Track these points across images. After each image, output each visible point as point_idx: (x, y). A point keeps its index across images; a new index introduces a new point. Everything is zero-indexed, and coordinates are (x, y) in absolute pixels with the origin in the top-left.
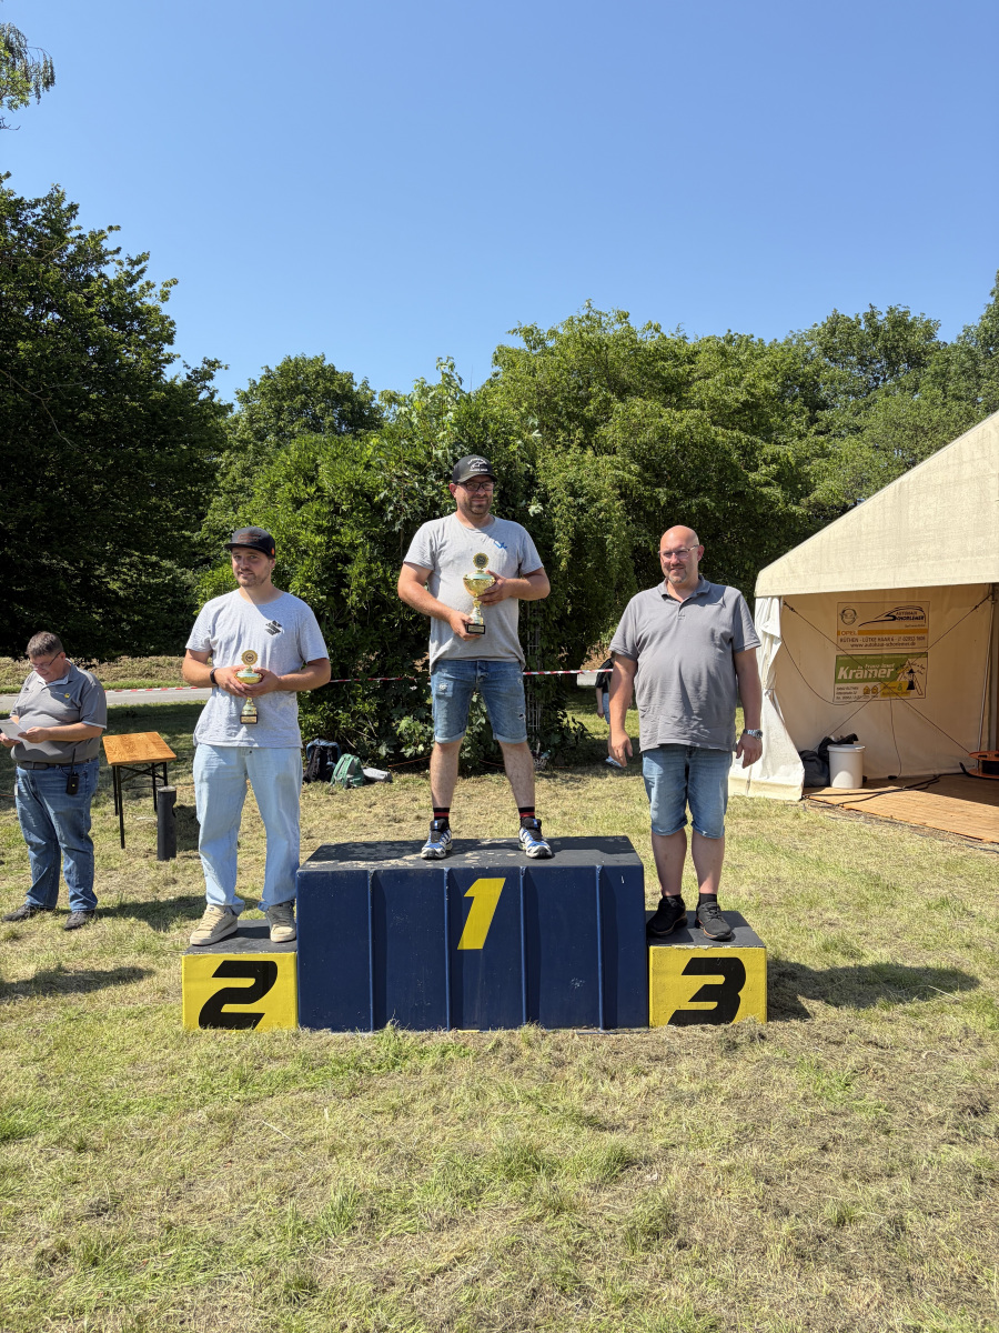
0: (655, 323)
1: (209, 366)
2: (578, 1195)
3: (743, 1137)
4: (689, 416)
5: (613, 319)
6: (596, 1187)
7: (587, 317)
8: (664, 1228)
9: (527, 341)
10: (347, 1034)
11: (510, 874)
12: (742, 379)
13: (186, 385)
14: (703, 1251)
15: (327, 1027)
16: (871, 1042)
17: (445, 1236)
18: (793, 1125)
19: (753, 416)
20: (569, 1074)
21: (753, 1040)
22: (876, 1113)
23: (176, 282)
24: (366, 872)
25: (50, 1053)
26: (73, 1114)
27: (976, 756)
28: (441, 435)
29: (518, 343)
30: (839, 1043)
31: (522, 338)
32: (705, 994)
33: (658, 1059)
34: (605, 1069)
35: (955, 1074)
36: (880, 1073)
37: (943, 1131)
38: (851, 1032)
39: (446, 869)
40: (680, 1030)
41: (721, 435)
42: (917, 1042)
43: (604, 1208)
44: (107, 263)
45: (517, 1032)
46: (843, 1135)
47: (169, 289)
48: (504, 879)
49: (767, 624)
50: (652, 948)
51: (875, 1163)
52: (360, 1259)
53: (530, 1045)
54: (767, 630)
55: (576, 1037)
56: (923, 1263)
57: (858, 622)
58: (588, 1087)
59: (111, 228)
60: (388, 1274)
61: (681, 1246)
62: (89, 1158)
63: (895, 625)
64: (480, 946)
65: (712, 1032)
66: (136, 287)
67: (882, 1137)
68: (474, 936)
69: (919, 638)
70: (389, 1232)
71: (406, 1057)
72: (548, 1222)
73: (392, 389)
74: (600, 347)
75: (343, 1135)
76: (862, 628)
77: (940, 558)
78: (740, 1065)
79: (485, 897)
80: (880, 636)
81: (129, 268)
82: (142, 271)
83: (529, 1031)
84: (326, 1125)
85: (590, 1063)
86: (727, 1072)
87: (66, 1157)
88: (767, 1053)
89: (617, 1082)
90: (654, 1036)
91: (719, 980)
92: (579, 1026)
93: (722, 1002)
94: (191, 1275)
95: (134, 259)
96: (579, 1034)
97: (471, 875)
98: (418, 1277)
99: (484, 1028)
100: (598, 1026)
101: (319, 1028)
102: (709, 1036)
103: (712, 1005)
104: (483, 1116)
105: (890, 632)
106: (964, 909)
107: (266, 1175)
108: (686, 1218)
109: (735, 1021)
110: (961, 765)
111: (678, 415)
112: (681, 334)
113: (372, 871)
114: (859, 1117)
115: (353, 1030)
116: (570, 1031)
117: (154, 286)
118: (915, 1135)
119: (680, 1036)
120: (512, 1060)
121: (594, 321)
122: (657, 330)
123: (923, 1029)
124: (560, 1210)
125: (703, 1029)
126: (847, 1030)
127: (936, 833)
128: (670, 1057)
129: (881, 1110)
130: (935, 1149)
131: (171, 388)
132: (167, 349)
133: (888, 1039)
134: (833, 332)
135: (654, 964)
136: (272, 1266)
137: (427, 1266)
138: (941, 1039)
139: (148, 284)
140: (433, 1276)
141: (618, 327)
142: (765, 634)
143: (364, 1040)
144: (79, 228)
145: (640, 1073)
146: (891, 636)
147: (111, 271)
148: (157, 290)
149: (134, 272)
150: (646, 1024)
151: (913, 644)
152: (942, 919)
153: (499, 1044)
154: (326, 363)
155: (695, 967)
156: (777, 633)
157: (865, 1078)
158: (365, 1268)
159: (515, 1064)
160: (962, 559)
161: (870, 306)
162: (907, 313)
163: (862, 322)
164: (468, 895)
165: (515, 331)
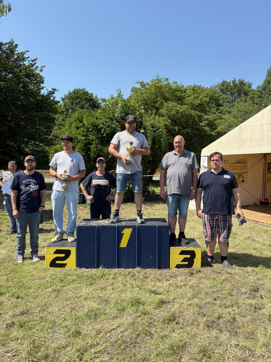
0: (175, 81)
1: (54, 90)
2: (150, 310)
3: (194, 297)
4: (184, 107)
5: (164, 80)
6: (155, 309)
7: (157, 79)
8: (172, 319)
9: (141, 86)
10: (89, 269)
11: (134, 227)
12: (199, 97)
13: (47, 95)
14: (183, 325)
15: (84, 267)
16: (228, 273)
17: (115, 320)
18: (207, 294)
19: (201, 107)
20: (148, 280)
21: (197, 272)
22: (229, 291)
23: (44, 66)
24: (95, 226)
25: (10, 273)
26: (16, 289)
27: (259, 200)
28: (117, 110)
29: (138, 86)
30: (220, 273)
31: (140, 85)
32: (185, 260)
33: (172, 277)
34: (158, 279)
35: (250, 281)
36: (230, 281)
37: (246, 296)
38: (223, 270)
39: (117, 226)
40: (178, 269)
41: (193, 113)
42: (240, 273)
43: (157, 314)
44: (26, 61)
45: (135, 269)
46: (220, 296)
47: (42, 68)
48: (132, 229)
49: (204, 163)
50: (171, 248)
51: (228, 303)
52: (92, 326)
53: (138, 272)
54: (204, 165)
55: (151, 271)
56: (240, 329)
57: (229, 163)
58: (153, 284)
59: (27, 51)
60: (100, 330)
61: (177, 323)
62: (20, 300)
63: (239, 165)
64: (126, 247)
65: (187, 270)
66: (33, 68)
67: (230, 297)
68: (124, 243)
69: (245, 168)
70: (100, 319)
71: (105, 275)
72: (142, 317)
73: (104, 98)
74: (160, 88)
75: (88, 295)
76: (229, 165)
78: (194, 278)
79: (127, 233)
80: (234, 167)
81: (32, 62)
82: (35, 63)
83: (138, 269)
84: (84, 292)
85: (154, 278)
86: (190, 280)
87: (14, 300)
88: (201, 275)
89: (161, 282)
90: (171, 271)
91: (189, 256)
92: (152, 268)
93: (189, 262)
94: (47, 330)
95: (33, 60)
96: (151, 270)
97: (123, 228)
98: (108, 331)
99: (126, 268)
100: (156, 268)
101: (82, 268)
102: (186, 271)
103: (187, 263)
104: (125, 291)
105: (237, 166)
106: (254, 240)
107: (67, 305)
108: (178, 317)
109: (193, 267)
110: (255, 202)
111: (181, 107)
112: (182, 85)
113: (97, 226)
114: (224, 292)
115: (91, 268)
116: (149, 269)
117: (38, 67)
118: (239, 296)
119: (178, 271)
120: (133, 276)
121: (159, 81)
122: (176, 83)
123: (242, 270)
124: (145, 314)
125: (184, 269)
126: (222, 270)
128: (175, 276)
129: (230, 290)
130: (244, 300)
131: (43, 96)
132: (42, 85)
133: (233, 272)
134: (223, 86)
135: (172, 252)
136: (69, 327)
137: (110, 328)
138: (247, 272)
139: (37, 67)
140: (112, 331)
141: (165, 82)
143: (94, 271)
144: (17, 51)
145: (167, 280)
146: (237, 167)
147: (26, 63)
148: (39, 69)
149: (33, 64)
150: (169, 268)
151: (244, 170)
152: (248, 242)
153: (130, 272)
154: (86, 91)
155: (182, 253)
156: (206, 166)
157: (226, 282)
158: (94, 328)
159: (134, 278)
160: (256, 147)
161: (234, 78)
162: (244, 81)
163: (231, 83)
164: (122, 233)
165: (138, 82)
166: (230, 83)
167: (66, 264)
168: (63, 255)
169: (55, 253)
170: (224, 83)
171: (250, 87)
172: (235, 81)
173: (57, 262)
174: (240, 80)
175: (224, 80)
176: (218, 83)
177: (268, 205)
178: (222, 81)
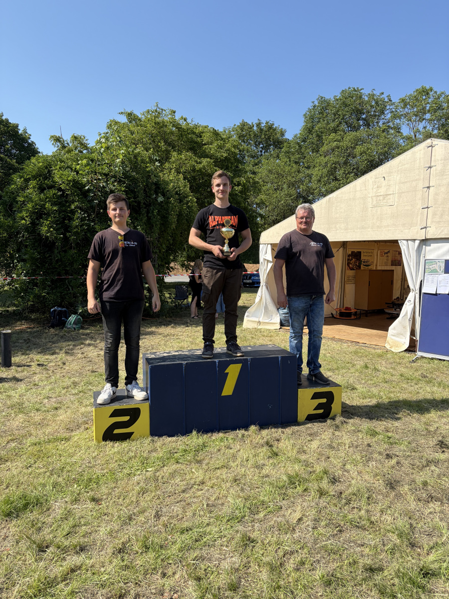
0: (184, 117)
4: (205, 161)
5: (168, 113)
7: (156, 111)
9: (128, 119)
10: (176, 438)
11: (243, 362)
15: (165, 435)
27: (337, 310)
28: (118, 160)
29: (123, 119)
31: (125, 117)
32: (319, 407)
39: (217, 361)
45: (249, 429)
48: (241, 365)
49: (266, 255)
50: (299, 390)
54: (265, 258)
64: (231, 394)
68: (228, 389)
74: (161, 125)
77: (346, 230)
83: (253, 428)
91: (324, 400)
93: (325, 410)
97: (227, 364)
99: (233, 430)
100: (278, 424)
103: (321, 411)
109: (330, 417)
110: (332, 314)
112: (193, 123)
113: (184, 363)
121: (158, 113)
122: (185, 120)
125: (320, 421)
127: (340, 340)
134: (242, 129)
135: (300, 396)
141: (169, 117)
142: (265, 260)
150: (297, 421)
153: (244, 435)
155: (316, 396)
156: (271, 259)
160: (356, 230)
161: (259, 120)
162: (273, 124)
163: (255, 126)
164: (226, 372)
165: (122, 113)
166: (253, 126)
167: (132, 433)
168: (126, 418)
169: (112, 416)
170: (243, 125)
171: (283, 134)
172: (260, 124)
173: (116, 431)
174: (267, 123)
175: (243, 120)
176: (235, 125)
177: (351, 317)
178: (241, 122)
